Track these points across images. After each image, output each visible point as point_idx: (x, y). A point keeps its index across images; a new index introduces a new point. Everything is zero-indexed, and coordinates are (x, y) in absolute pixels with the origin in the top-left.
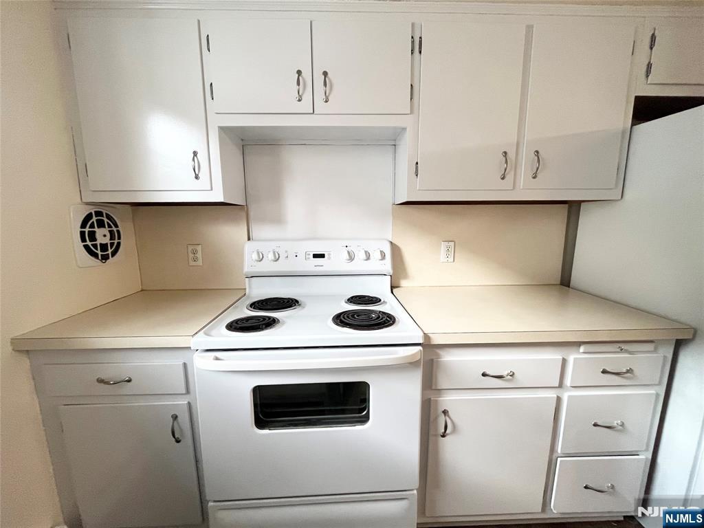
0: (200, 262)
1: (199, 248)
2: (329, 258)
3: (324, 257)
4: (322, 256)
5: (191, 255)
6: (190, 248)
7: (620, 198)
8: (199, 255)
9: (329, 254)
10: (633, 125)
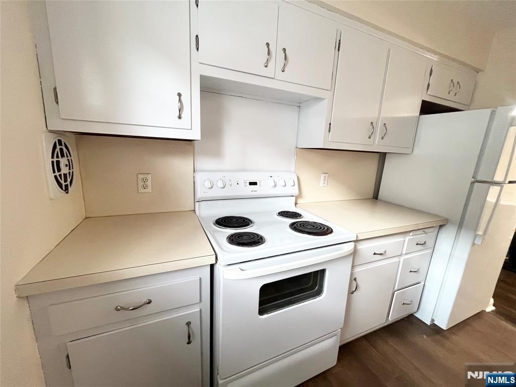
0: (149, 190)
1: (149, 177)
2: (260, 185)
3: (256, 184)
4: (255, 184)
5: (141, 183)
6: (141, 177)
7: (411, 153)
8: (149, 183)
9: (260, 182)
10: (420, 115)
